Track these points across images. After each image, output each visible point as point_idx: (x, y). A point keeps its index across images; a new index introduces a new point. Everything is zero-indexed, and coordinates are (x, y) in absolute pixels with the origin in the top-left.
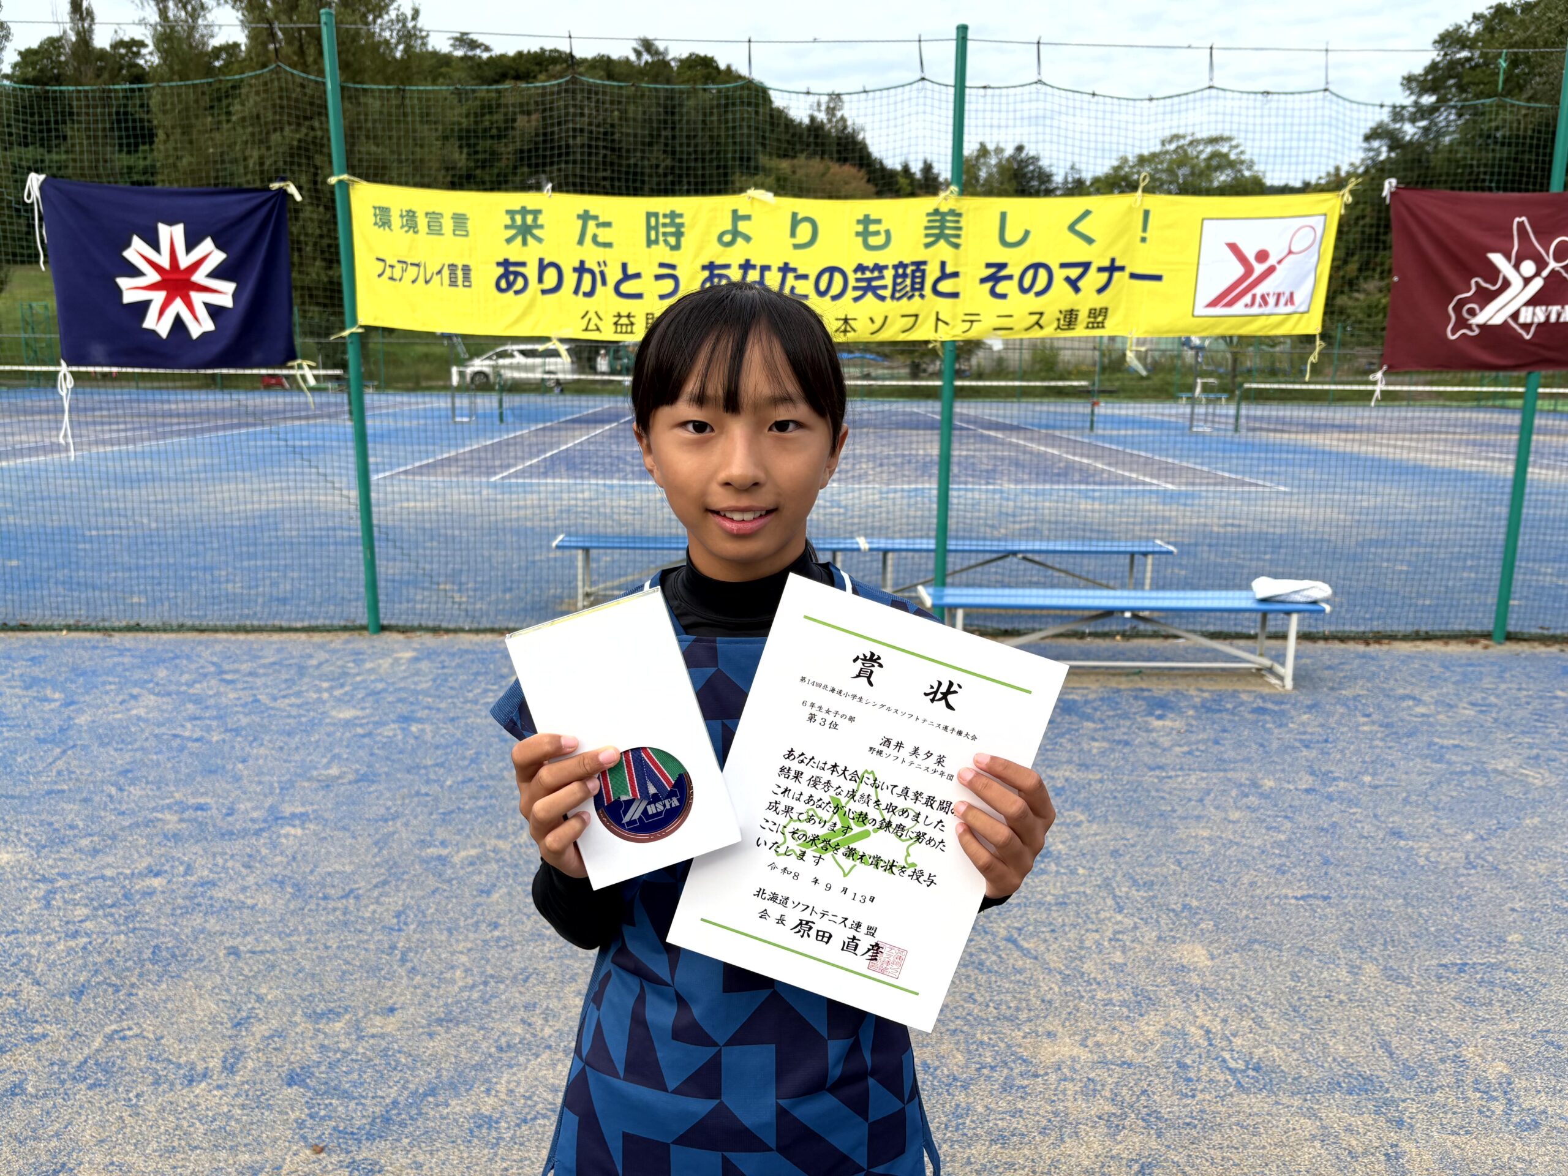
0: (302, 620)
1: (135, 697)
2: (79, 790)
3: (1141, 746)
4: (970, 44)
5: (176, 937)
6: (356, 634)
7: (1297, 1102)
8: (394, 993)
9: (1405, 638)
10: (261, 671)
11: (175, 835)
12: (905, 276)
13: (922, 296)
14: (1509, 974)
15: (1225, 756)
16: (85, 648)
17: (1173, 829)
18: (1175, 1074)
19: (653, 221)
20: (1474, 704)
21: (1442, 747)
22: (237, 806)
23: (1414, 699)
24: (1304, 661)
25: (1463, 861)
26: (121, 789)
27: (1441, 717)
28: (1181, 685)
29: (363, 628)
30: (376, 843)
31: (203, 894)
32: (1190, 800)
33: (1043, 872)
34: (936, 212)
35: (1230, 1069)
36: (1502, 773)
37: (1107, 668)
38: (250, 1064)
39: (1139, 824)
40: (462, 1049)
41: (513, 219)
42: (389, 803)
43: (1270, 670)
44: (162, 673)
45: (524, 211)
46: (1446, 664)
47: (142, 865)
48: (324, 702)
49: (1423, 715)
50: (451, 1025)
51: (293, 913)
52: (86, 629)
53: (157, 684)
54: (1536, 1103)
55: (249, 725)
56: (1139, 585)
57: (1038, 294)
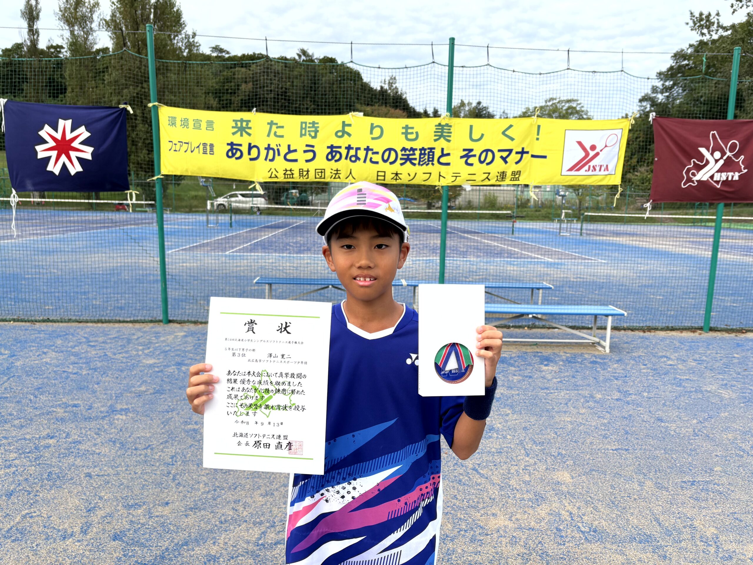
0: (130, 317)
1: (45, 353)
2: (15, 397)
3: (537, 378)
4: (456, 47)
5: (60, 468)
6: (157, 324)
7: (614, 547)
8: (168, 495)
9: (662, 329)
10: (109, 341)
11: (61, 419)
12: (425, 154)
13: (433, 164)
14: (716, 486)
15: (578, 384)
16: (21, 330)
17: (553, 417)
18: (555, 534)
19: (304, 126)
20: (695, 360)
21: (681, 380)
22: (93, 405)
23: (667, 357)
24: (614, 340)
25: (692, 432)
26: (36, 397)
27: (680, 366)
28: (556, 350)
29: (160, 321)
30: (163, 423)
31: (74, 448)
32: (561, 404)
33: (491, 437)
34: (440, 125)
35: (582, 531)
36: (710, 392)
37: (521, 342)
38: (95, 530)
39: (537, 415)
40: (202, 522)
41: (236, 124)
42: (170, 404)
43: (599, 343)
44: (59, 342)
45: (242, 121)
46: (682, 341)
47: (44, 433)
48: (139, 356)
49: (671, 365)
50: (197, 511)
51: (119, 456)
52: (22, 321)
53: (57, 347)
54: (730, 547)
55: (101, 366)
56: (536, 303)
57: (488, 164)
